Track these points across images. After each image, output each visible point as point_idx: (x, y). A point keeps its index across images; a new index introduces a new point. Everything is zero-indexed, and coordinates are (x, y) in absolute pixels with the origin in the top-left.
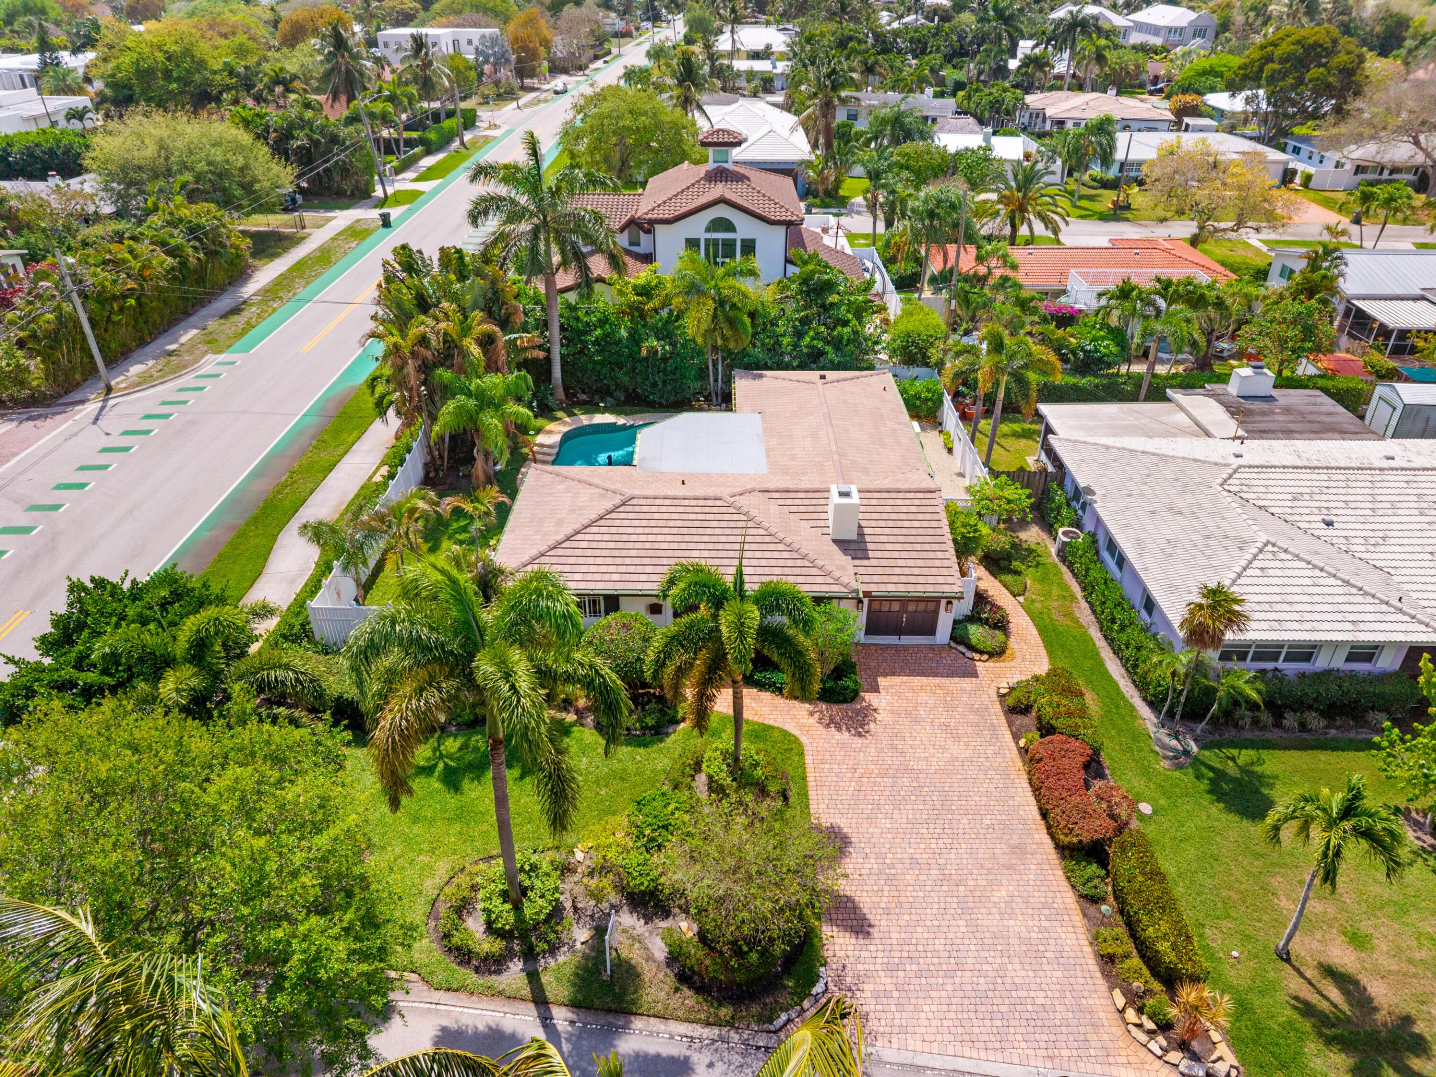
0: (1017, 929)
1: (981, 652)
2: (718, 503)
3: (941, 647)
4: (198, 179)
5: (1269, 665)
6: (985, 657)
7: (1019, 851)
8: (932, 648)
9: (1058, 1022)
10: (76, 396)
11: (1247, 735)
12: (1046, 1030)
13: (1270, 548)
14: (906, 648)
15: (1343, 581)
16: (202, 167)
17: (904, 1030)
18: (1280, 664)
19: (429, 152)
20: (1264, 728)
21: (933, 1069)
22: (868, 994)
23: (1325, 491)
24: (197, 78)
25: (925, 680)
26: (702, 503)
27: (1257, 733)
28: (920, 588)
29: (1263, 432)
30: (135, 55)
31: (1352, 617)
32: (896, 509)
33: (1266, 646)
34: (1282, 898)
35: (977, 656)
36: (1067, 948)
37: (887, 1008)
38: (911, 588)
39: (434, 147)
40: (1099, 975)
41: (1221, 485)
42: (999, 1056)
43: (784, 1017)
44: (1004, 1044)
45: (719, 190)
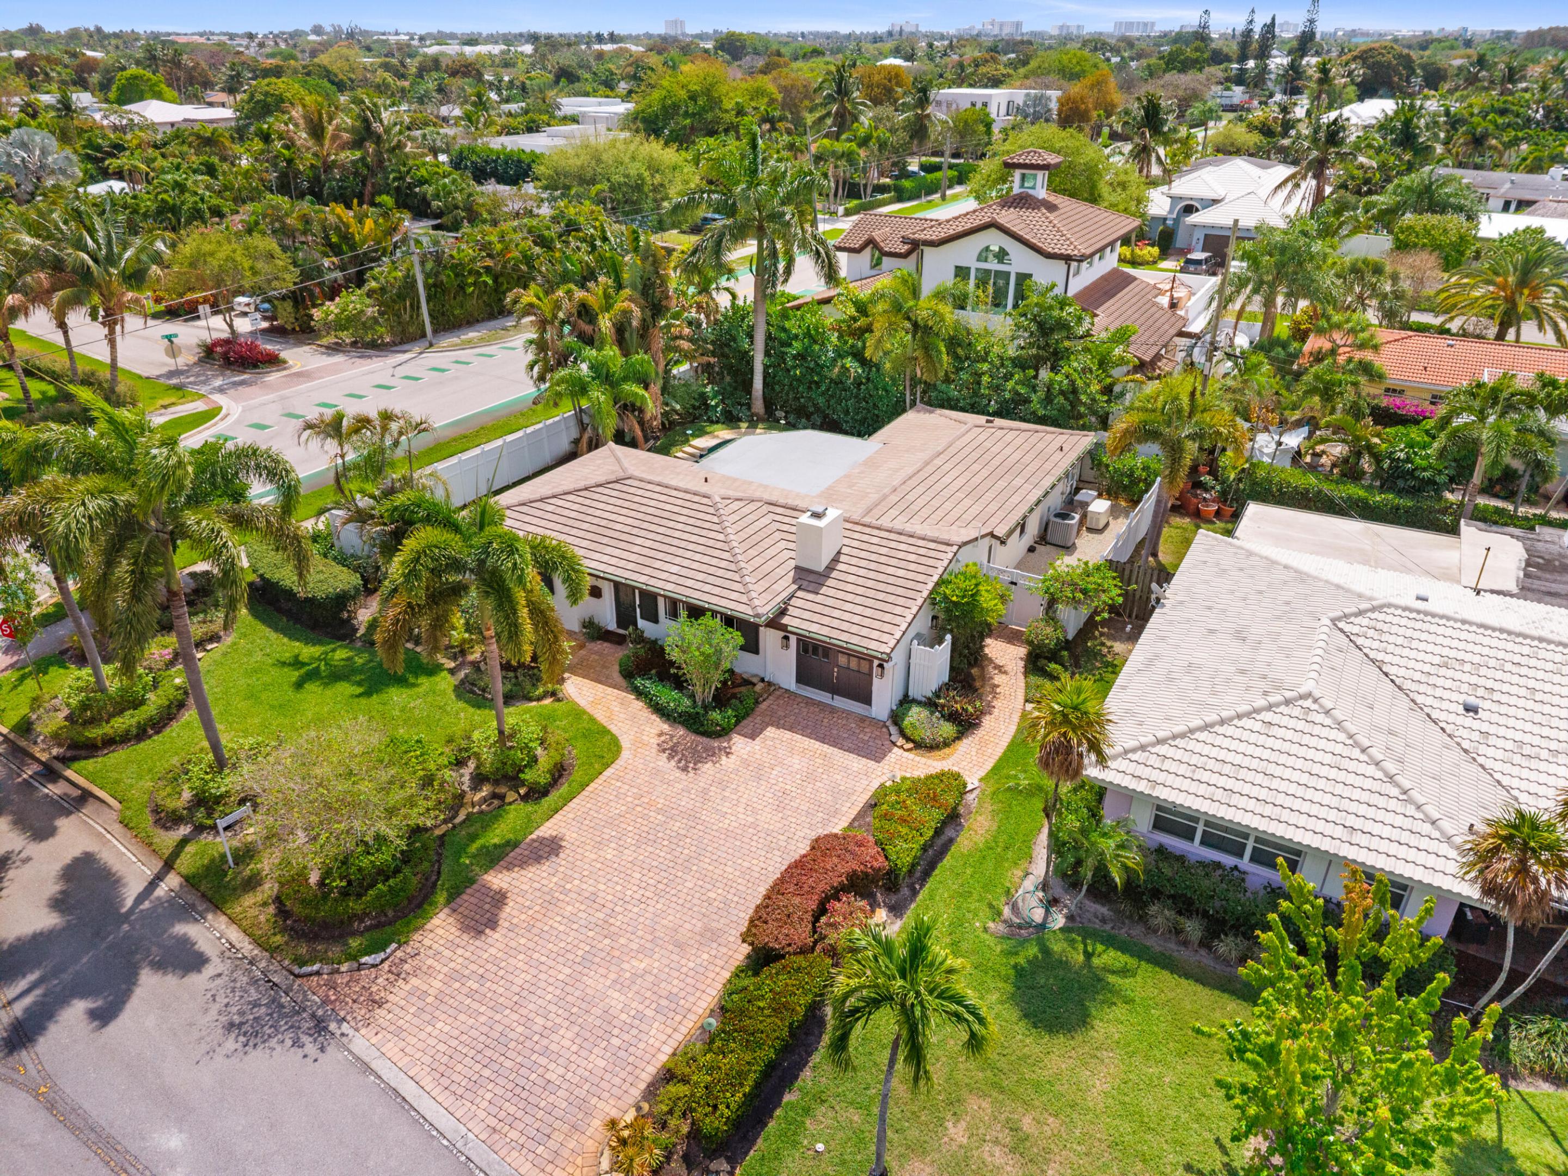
0: (613, 1003)
1: (908, 739)
2: (705, 501)
3: (875, 722)
4: (612, 189)
5: (1228, 860)
6: (910, 745)
7: (710, 935)
8: (863, 719)
9: (543, 1104)
10: (406, 347)
11: (1153, 943)
12: (522, 1104)
13: (1308, 703)
14: (833, 710)
15: (1386, 774)
16: (618, 178)
17: (399, 1032)
18: (1245, 863)
19: (900, 199)
20: (1185, 943)
21: (380, 1077)
22: (408, 987)
23: (1508, 666)
24: (709, 116)
25: (817, 744)
26: (688, 496)
27: (1172, 946)
28: (845, 637)
29: (1550, 594)
30: (664, 93)
31: (1351, 821)
32: (893, 553)
33: (1226, 830)
34: (963, 1124)
35: (901, 741)
36: (642, 1045)
37: (408, 1007)
38: (835, 634)
39: (906, 195)
40: (643, 1086)
41: (1333, 620)
42: (449, 1101)
43: (316, 967)
44: (469, 1095)
45: (1007, 217)
